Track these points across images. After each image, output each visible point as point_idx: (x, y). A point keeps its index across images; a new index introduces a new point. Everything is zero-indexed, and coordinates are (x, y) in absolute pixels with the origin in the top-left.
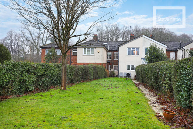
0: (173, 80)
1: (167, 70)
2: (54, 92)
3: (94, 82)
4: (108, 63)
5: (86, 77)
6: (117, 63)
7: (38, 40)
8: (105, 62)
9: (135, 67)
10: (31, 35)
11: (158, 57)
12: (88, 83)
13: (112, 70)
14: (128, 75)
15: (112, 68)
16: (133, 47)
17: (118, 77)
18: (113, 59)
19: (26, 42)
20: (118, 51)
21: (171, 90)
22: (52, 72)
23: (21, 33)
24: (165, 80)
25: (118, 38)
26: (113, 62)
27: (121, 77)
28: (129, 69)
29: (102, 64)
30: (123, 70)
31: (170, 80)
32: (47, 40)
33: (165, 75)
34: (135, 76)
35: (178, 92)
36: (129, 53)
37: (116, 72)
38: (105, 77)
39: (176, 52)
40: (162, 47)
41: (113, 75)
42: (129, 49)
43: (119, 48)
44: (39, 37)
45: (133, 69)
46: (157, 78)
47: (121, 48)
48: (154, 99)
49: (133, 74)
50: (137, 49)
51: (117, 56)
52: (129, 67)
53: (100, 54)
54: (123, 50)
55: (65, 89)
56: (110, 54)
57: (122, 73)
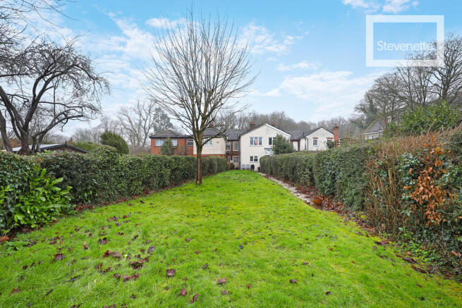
0: (314, 170)
1: (306, 161)
2: (190, 185)
3: (219, 175)
4: (227, 154)
5: (211, 170)
6: (238, 154)
7: (139, 128)
8: (224, 153)
9: (259, 158)
10: (130, 122)
11: (285, 148)
12: (214, 176)
13: (232, 162)
14: (253, 167)
15: (232, 159)
16: (256, 136)
17: (240, 169)
18: (232, 149)
19: (125, 131)
20: (239, 139)
21: (312, 180)
22: (184, 165)
23: (118, 119)
24: (305, 171)
25: (234, 125)
26: (233, 153)
27: (244, 169)
28: (251, 160)
29: (222, 155)
30: (245, 161)
31: (311, 170)
32: (150, 128)
33: (305, 165)
34: (259, 168)
35: (321, 181)
36: (251, 143)
37: (236, 165)
38: (227, 170)
39: (298, 141)
40: (287, 136)
41: (232, 168)
42: (252, 138)
43: (240, 137)
44: (140, 124)
45: (256, 160)
46: (294, 169)
47: (242, 137)
48: (293, 189)
49: (257, 165)
50: (261, 138)
51: (239, 146)
52: (251, 158)
53: (220, 145)
54: (245, 140)
55: (201, 182)
56: (229, 143)
57: (244, 165)
